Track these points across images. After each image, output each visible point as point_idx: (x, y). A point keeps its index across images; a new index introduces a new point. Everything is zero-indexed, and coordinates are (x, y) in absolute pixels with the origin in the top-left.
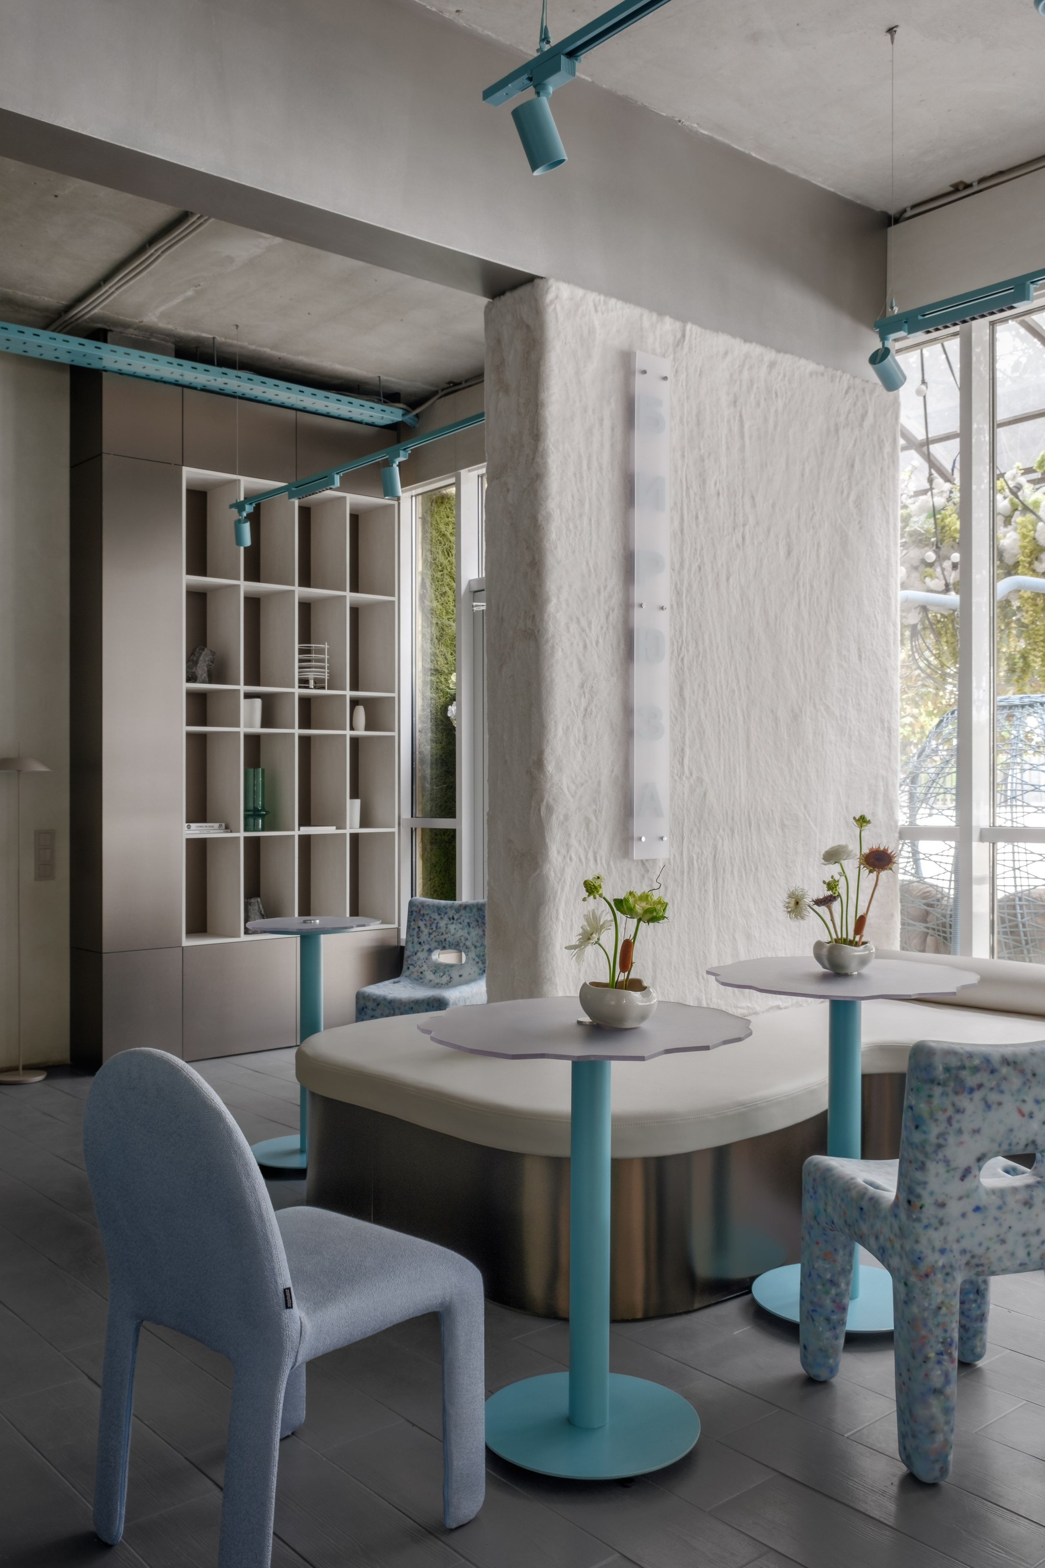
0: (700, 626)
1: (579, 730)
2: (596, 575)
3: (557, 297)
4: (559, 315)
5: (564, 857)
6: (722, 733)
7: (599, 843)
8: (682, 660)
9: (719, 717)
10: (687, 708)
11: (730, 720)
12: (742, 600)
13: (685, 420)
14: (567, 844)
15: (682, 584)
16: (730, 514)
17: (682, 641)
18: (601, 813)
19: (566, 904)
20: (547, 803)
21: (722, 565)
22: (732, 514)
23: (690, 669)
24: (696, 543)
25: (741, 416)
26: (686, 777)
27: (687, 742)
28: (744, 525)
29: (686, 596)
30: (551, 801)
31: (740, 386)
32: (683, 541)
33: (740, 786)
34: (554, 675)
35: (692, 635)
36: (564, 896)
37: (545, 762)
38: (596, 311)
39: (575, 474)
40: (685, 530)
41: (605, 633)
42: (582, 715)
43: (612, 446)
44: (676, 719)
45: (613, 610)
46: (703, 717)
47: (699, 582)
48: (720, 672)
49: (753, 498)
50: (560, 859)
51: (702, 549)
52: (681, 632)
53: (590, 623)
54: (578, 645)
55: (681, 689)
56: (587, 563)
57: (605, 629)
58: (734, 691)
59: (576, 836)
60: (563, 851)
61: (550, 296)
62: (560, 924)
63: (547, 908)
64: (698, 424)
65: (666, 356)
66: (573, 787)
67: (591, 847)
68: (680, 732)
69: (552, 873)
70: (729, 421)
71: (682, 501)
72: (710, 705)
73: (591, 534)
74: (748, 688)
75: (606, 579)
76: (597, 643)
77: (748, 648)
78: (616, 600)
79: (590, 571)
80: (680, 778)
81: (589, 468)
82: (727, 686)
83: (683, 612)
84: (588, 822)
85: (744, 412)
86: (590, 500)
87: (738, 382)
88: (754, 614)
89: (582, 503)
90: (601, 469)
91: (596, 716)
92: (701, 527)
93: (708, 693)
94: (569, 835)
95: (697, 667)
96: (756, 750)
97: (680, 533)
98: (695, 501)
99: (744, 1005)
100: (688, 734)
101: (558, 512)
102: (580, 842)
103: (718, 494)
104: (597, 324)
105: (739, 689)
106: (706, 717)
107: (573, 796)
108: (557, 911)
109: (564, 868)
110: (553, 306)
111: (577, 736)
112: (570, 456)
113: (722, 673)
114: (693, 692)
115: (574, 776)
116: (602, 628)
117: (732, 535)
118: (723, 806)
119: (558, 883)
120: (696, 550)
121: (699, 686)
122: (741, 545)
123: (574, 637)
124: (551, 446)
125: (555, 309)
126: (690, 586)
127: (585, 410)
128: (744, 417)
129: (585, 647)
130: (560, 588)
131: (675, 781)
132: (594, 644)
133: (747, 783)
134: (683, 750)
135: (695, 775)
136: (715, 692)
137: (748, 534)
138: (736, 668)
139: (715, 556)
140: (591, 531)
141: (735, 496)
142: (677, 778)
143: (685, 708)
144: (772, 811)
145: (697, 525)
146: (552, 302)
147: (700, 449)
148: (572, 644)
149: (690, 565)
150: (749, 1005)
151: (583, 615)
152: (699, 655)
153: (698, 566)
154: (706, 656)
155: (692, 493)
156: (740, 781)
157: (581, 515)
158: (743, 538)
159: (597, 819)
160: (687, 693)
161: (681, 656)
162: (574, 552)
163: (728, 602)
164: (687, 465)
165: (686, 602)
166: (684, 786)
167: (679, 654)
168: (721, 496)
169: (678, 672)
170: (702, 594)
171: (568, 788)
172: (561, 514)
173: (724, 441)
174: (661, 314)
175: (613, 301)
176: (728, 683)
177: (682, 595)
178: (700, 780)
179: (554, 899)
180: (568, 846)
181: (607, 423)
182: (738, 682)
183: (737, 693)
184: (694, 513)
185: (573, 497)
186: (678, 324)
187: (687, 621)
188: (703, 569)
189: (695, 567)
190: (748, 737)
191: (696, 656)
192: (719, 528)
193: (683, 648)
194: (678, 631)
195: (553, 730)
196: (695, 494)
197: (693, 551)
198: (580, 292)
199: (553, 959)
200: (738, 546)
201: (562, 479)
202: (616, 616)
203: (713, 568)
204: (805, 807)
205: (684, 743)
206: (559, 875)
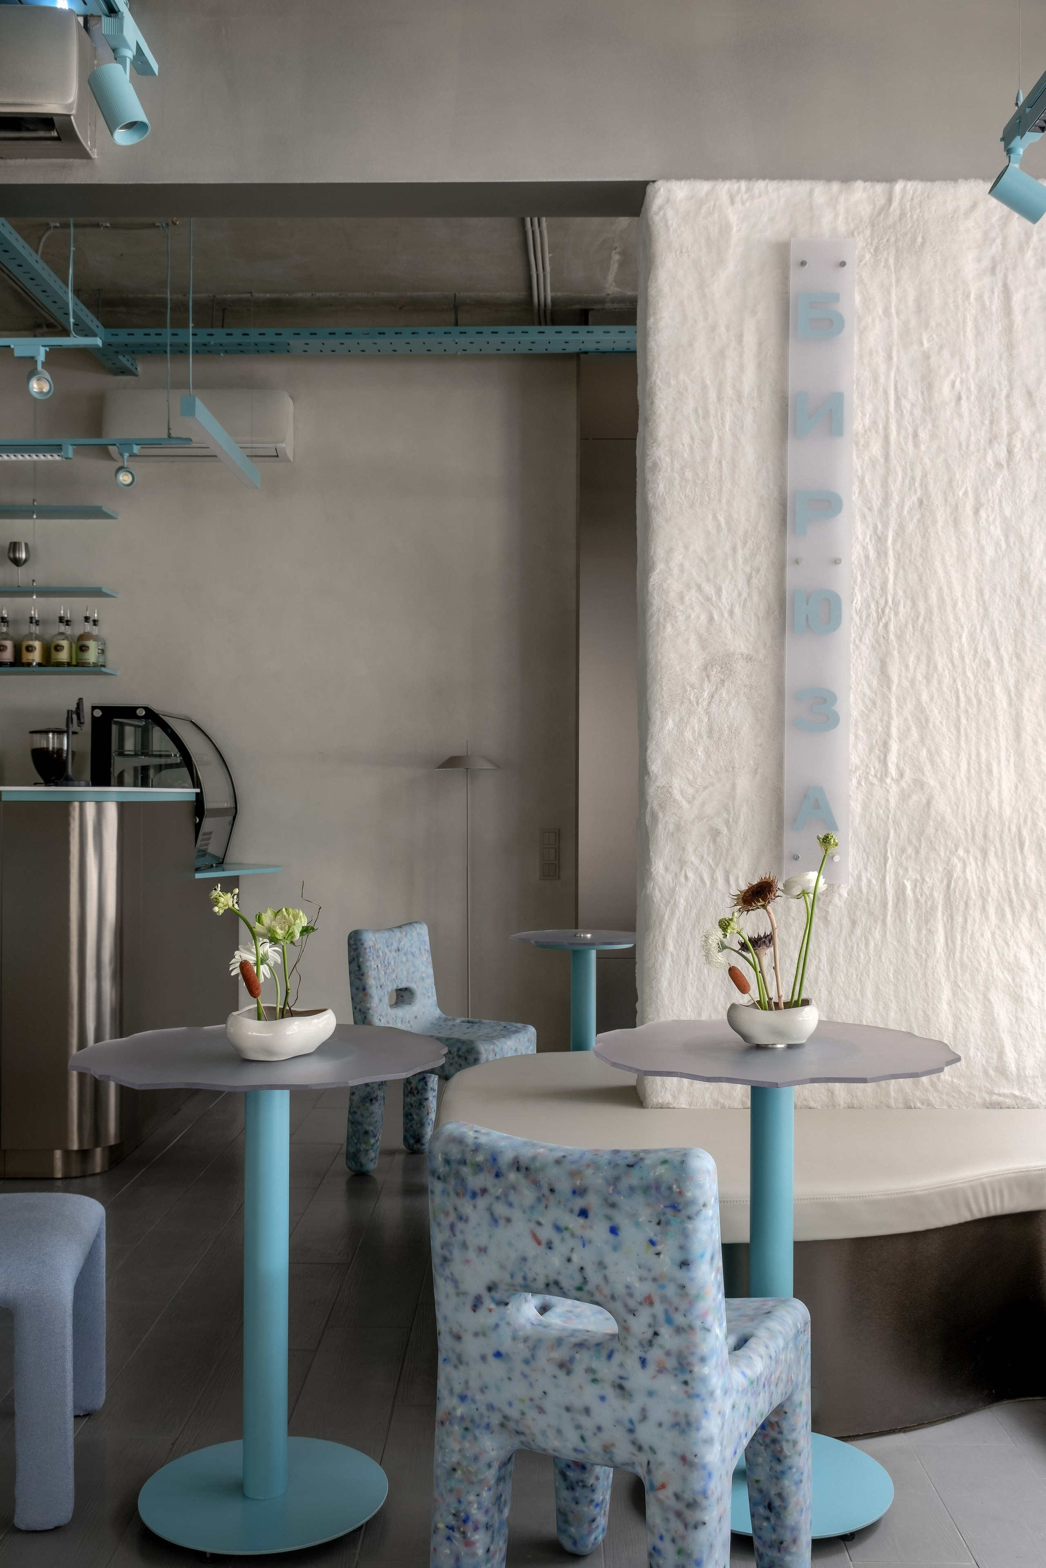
0: (921, 580)
1: (700, 721)
2: (729, 530)
3: (667, 201)
4: (668, 223)
5: (676, 874)
6: (963, 720)
7: (733, 859)
8: (886, 626)
9: (958, 698)
10: (894, 688)
11: (979, 701)
12: (1007, 537)
13: (893, 310)
14: (680, 860)
15: (886, 525)
16: (982, 423)
17: (886, 602)
18: (736, 823)
19: (678, 932)
20: (652, 808)
21: (966, 493)
22: (987, 422)
23: (900, 637)
24: (912, 470)
25: (1005, 286)
26: (893, 779)
27: (894, 732)
28: (1010, 435)
29: (894, 542)
30: (656, 808)
31: (1004, 244)
32: (888, 470)
33: (1000, 792)
35: (905, 592)
36: (675, 923)
37: (648, 760)
38: (733, 202)
39: (696, 411)
40: (892, 454)
41: (745, 600)
42: (705, 703)
43: (760, 366)
44: (874, 704)
45: (758, 571)
46: (925, 698)
47: (919, 521)
48: (960, 637)
49: (1030, 394)
50: (669, 878)
51: (925, 475)
52: (884, 589)
53: (719, 590)
54: (698, 618)
55: (883, 664)
56: (715, 517)
57: (745, 595)
58: (988, 663)
59: (695, 850)
60: (674, 867)
61: (659, 201)
62: (669, 955)
63: (652, 935)
64: (919, 310)
65: (856, 233)
66: (690, 791)
67: (720, 866)
68: (881, 721)
69: (657, 892)
70: (980, 298)
71: (887, 418)
72: (940, 683)
73: (720, 480)
74: (1018, 657)
75: (746, 532)
76: (731, 613)
77: (1018, 603)
78: (763, 559)
79: (719, 528)
80: (882, 780)
81: (720, 399)
82: (975, 656)
83: (887, 563)
84: (715, 833)
85: (1010, 277)
86: (720, 438)
87: (999, 241)
88: (1031, 554)
89: (707, 443)
90: (739, 397)
91: (729, 704)
92: (923, 447)
93: (936, 667)
94: (684, 849)
95: (914, 634)
96: (1035, 742)
97: (882, 461)
98: (912, 414)
100: (895, 723)
102: (702, 858)
103: (959, 398)
104: (733, 217)
105: (1000, 660)
106: (932, 699)
107: (689, 802)
108: (664, 939)
109: (674, 888)
110: (661, 213)
111: (696, 729)
112: (687, 390)
113: (964, 639)
114: (907, 667)
115: (691, 777)
116: (740, 594)
117: (985, 450)
118: (964, 819)
119: (666, 906)
120: (913, 479)
121: (918, 658)
122: (1004, 463)
123: (692, 609)
125: (664, 215)
126: (901, 526)
127: (713, 328)
128: (1012, 287)
129: (711, 619)
130: (670, 551)
131: (872, 784)
132: (726, 615)
133: (1017, 788)
134: (885, 745)
135: (909, 777)
136: (950, 666)
137: (1018, 445)
138: (993, 631)
139: (951, 481)
140: (721, 476)
141: (993, 396)
142: (875, 781)
143: (890, 689)
145: (916, 446)
146: (660, 208)
147: (922, 344)
148: (689, 618)
149: (902, 501)
151: (708, 580)
152: (918, 618)
153: (918, 499)
154: (931, 619)
155: (906, 405)
156: (1000, 786)
157: (705, 460)
158: (1010, 452)
159: (729, 829)
160: (894, 671)
161: (883, 621)
162: (692, 506)
163: (978, 542)
164: (898, 369)
165: (894, 549)
167: (879, 619)
168: (963, 402)
169: (877, 641)
170: (924, 536)
171: (682, 792)
173: (970, 325)
174: (848, 180)
175: (759, 185)
176: (976, 651)
177: (886, 540)
178: (919, 784)
179: (660, 924)
180: (682, 863)
181: (750, 339)
182: (998, 649)
183: (993, 664)
184: (910, 430)
185: (692, 438)
186: (880, 187)
187: (896, 574)
188: (925, 503)
189: (912, 500)
190: (1018, 724)
191: (913, 620)
192: (960, 445)
193: (887, 610)
194: (878, 588)
195: (658, 722)
196: (913, 405)
197: (907, 481)
198: (703, 187)
199: (657, 996)
200: (998, 465)
202: (764, 578)
203: (946, 500)
205: (888, 735)
206: (667, 897)
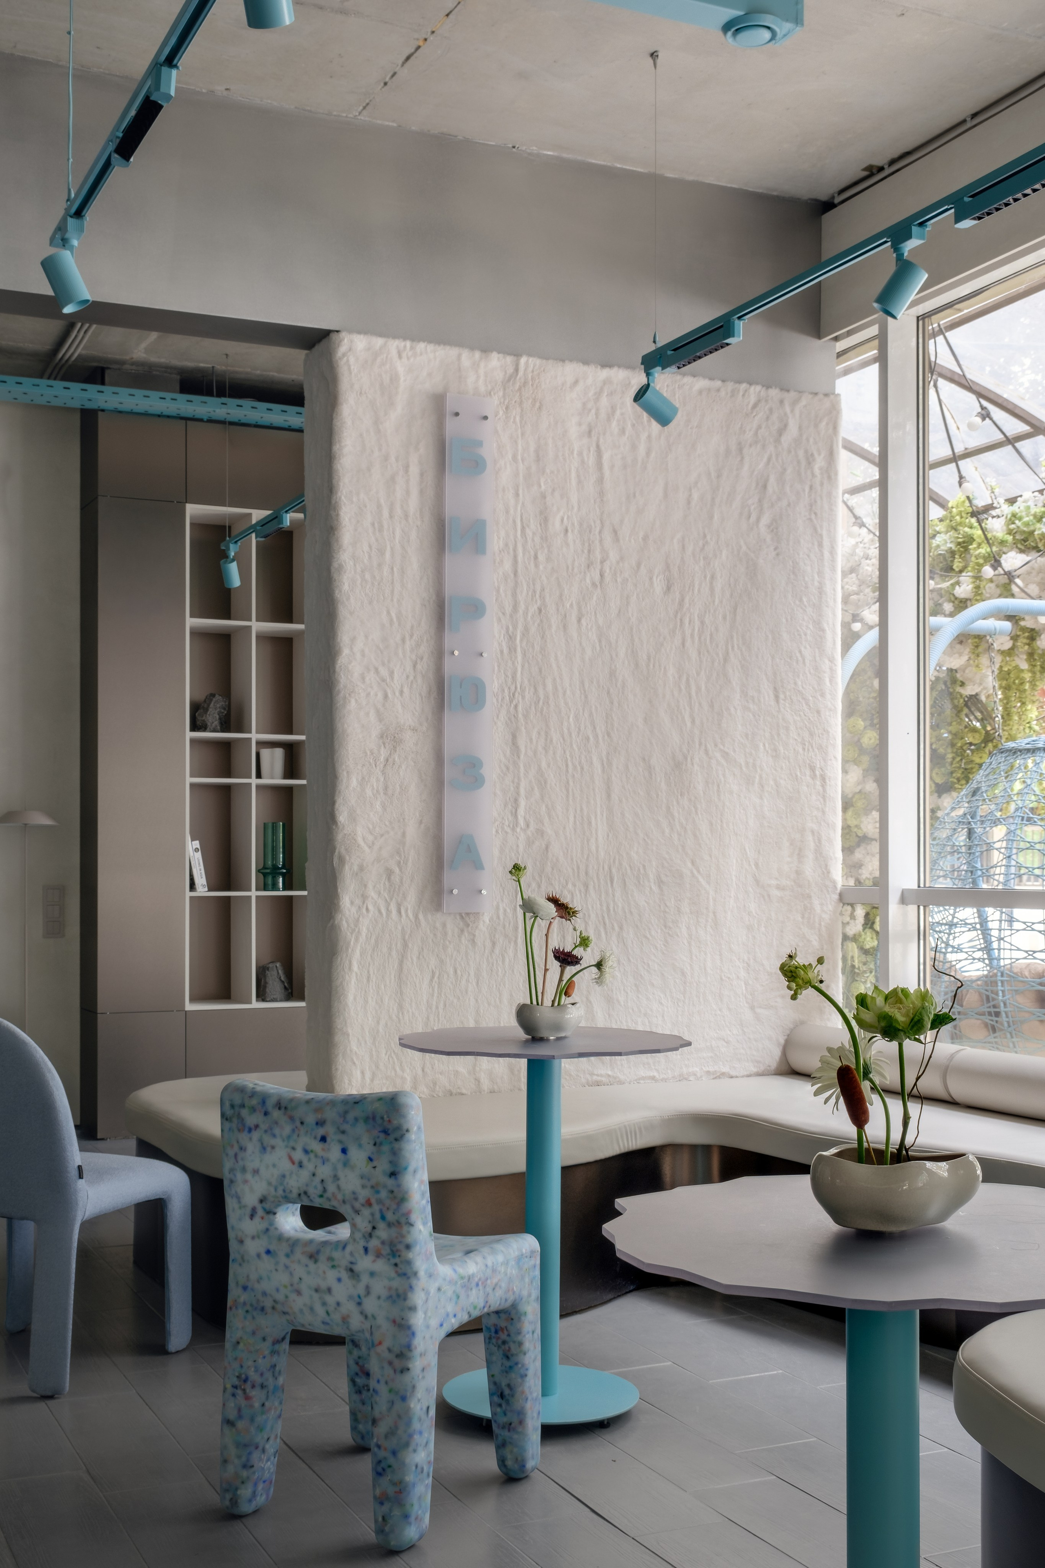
0: (540, 671)
1: (378, 780)
2: (399, 624)
3: (350, 349)
4: (352, 367)
5: (359, 907)
6: (571, 783)
7: (403, 894)
8: (516, 707)
9: (567, 766)
10: (522, 757)
11: (582, 768)
12: (600, 641)
13: (519, 458)
14: (362, 895)
15: (515, 627)
16: (583, 551)
17: (516, 688)
18: (406, 864)
19: (361, 955)
20: (339, 852)
21: (571, 605)
22: (586, 551)
23: (526, 716)
24: (534, 584)
25: (598, 446)
26: (521, 828)
27: (522, 791)
28: (602, 562)
29: (521, 640)
30: (343, 851)
31: (597, 414)
32: (516, 583)
33: (596, 839)
34: (346, 726)
35: (529, 681)
36: (359, 947)
37: (336, 812)
38: (400, 357)
39: (373, 524)
40: (519, 571)
41: (412, 682)
42: (382, 766)
43: (422, 492)
44: (508, 769)
45: (422, 659)
46: (544, 765)
47: (539, 625)
48: (569, 718)
49: (615, 532)
50: (354, 910)
51: (543, 590)
52: (514, 678)
53: (392, 673)
54: (376, 695)
55: (514, 737)
56: (388, 613)
57: (411, 678)
58: (588, 739)
59: (374, 887)
60: (358, 902)
61: (342, 349)
62: (354, 974)
63: (339, 959)
64: (538, 459)
65: (492, 393)
66: (370, 838)
67: (394, 899)
68: (513, 782)
69: (344, 922)
70: (580, 454)
71: (516, 542)
72: (554, 753)
73: (392, 583)
74: (609, 735)
75: (412, 627)
76: (401, 692)
77: (608, 693)
78: (426, 649)
79: (391, 621)
80: (513, 829)
81: (391, 517)
82: (579, 733)
83: (516, 657)
84: (389, 873)
85: (601, 440)
86: (392, 548)
87: (593, 411)
88: (617, 655)
89: (381, 552)
90: (406, 516)
91: (400, 766)
92: (541, 567)
93: (551, 741)
94: (365, 886)
95: (536, 714)
96: (621, 801)
97: (512, 576)
98: (533, 540)
99: (603, 1072)
100: (523, 785)
101: (351, 563)
102: (379, 893)
103: (566, 531)
104: (401, 369)
105: (596, 736)
106: (549, 766)
107: (370, 847)
108: (350, 962)
109: (358, 919)
110: (345, 359)
111: (375, 786)
112: (366, 507)
113: (571, 719)
114: (531, 740)
115: (371, 827)
116: (408, 677)
117: (585, 573)
118: (572, 860)
119: (352, 934)
120: (534, 591)
121: (539, 733)
122: (598, 583)
123: (372, 687)
124: (343, 498)
125: (348, 361)
126: (526, 629)
127: (386, 458)
128: (603, 448)
129: (386, 696)
130: (353, 640)
131: (506, 833)
132: (397, 694)
133: (608, 836)
134: (516, 800)
135: (532, 827)
136: (561, 740)
137: (608, 571)
138: (591, 714)
139: (561, 596)
140: (393, 580)
141: (590, 532)
142: (509, 830)
143: (519, 757)
144: (644, 866)
145: (536, 566)
146: (344, 355)
147: (540, 486)
148: (368, 694)
149: (527, 608)
150: (610, 1073)
151: (383, 664)
152: (538, 702)
153: (538, 608)
154: (548, 703)
155: (529, 533)
156: (596, 834)
157: (380, 565)
158: (602, 575)
159: (401, 870)
160: (522, 742)
161: (514, 703)
162: (370, 603)
163: (581, 644)
164: (523, 504)
165: (521, 647)
166: (518, 838)
167: (511, 701)
168: (570, 534)
169: (510, 719)
170: (543, 637)
171: (364, 839)
172: (355, 565)
173: (573, 475)
174: (486, 350)
175: (422, 346)
176: (579, 729)
177: (515, 639)
178: (540, 832)
179: (347, 949)
180: (364, 898)
181: (414, 470)
182: (595, 728)
183: (591, 738)
184: (532, 553)
185: (370, 547)
186: (509, 359)
187: (523, 666)
188: (543, 611)
189: (533, 609)
190: (609, 787)
191: (535, 703)
192: (568, 568)
193: (517, 695)
194: (510, 677)
195: (345, 781)
196: (534, 534)
197: (530, 593)
198: (379, 342)
199: (345, 1010)
200: (594, 584)
201: (356, 530)
202: (426, 665)
203: (558, 610)
204: (693, 863)
205: (518, 794)
206: (352, 926)
